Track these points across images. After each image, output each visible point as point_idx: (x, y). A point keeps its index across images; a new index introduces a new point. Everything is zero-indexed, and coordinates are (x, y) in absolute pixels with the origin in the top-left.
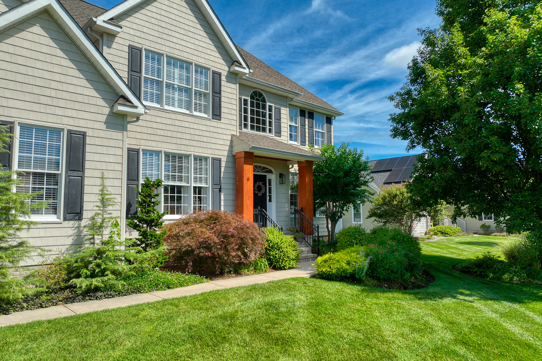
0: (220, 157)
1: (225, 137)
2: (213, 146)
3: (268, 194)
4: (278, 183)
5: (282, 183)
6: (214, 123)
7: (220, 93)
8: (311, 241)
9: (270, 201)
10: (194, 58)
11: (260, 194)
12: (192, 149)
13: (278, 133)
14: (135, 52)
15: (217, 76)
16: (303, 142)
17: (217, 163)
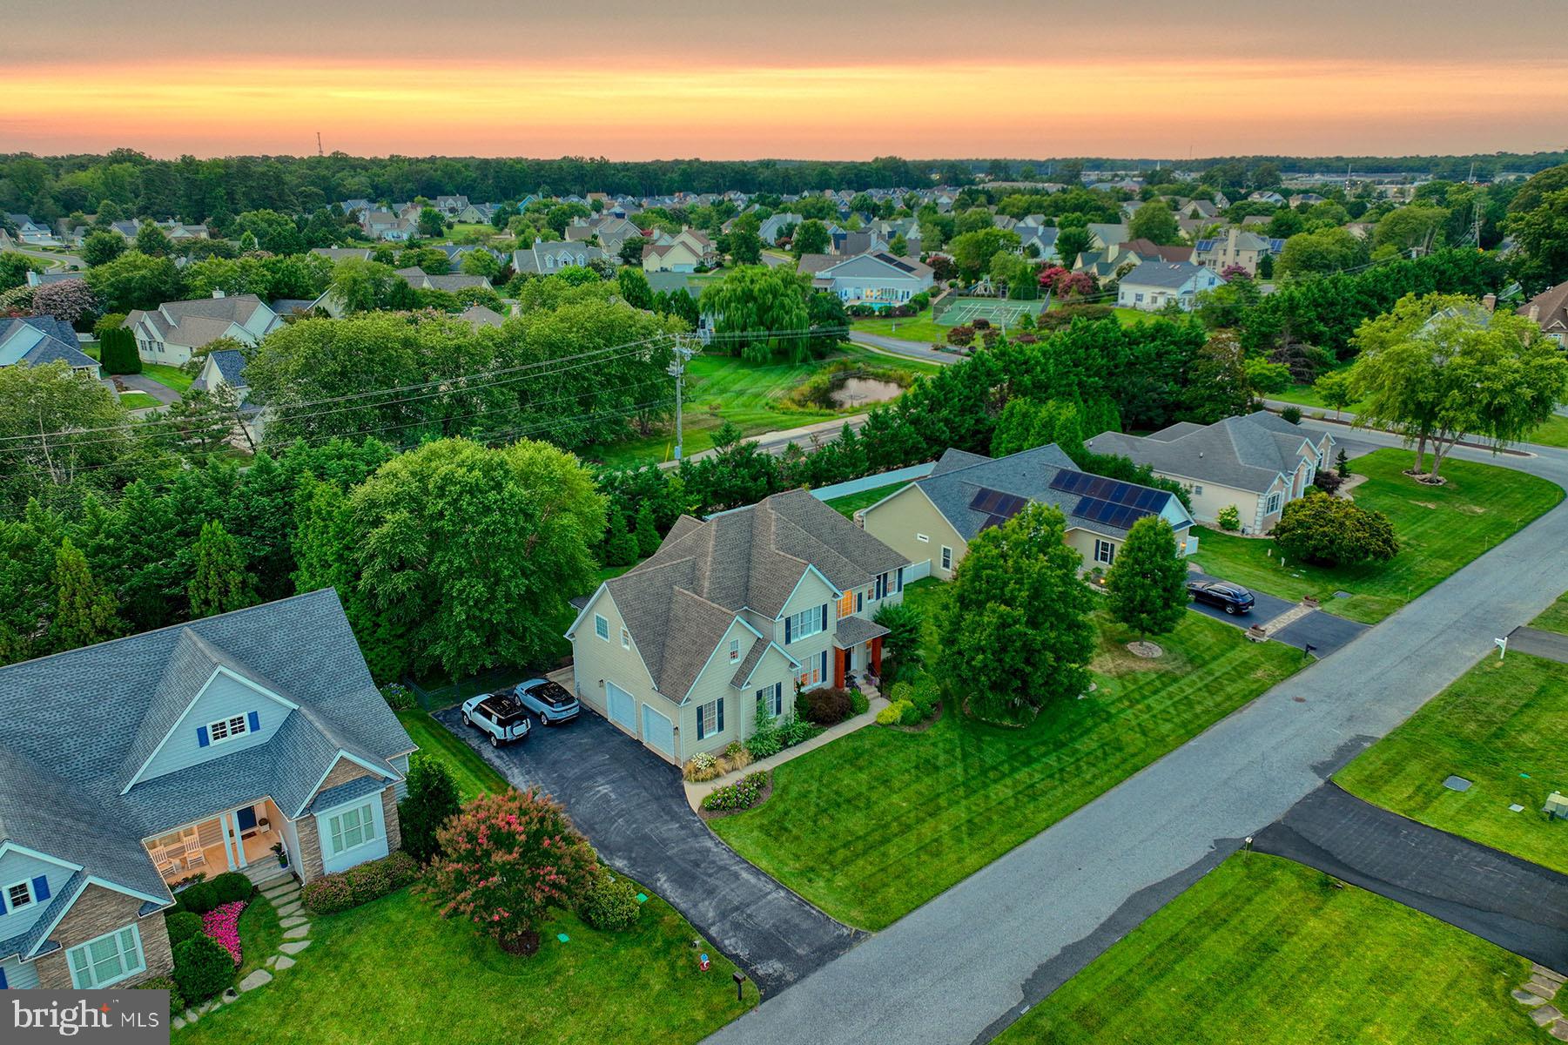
0: (826, 651)
1: (829, 638)
2: (823, 646)
6: (824, 631)
7: (826, 614)
10: (814, 604)
12: (813, 652)
13: (860, 609)
14: (788, 622)
15: (825, 607)
16: (878, 597)
17: (824, 654)
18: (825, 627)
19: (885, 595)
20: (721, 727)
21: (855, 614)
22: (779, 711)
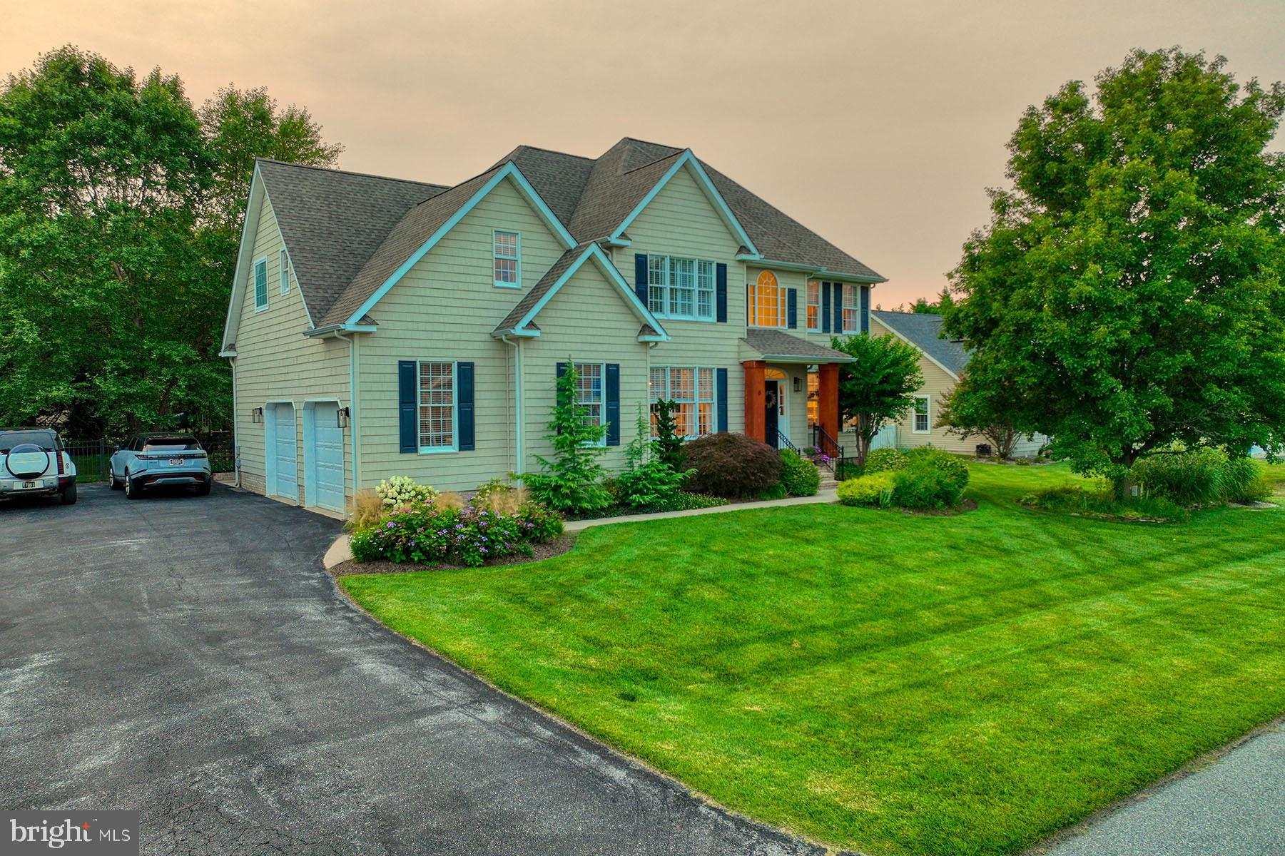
0: (725, 367)
1: (732, 342)
2: (719, 355)
3: (779, 405)
4: (793, 389)
5: (797, 390)
6: (721, 326)
7: (725, 290)
8: (834, 465)
9: (782, 414)
10: (698, 252)
11: (770, 405)
12: (697, 361)
13: (793, 324)
14: (641, 261)
15: (722, 269)
16: (826, 329)
17: (722, 374)
18: (722, 317)
19: (838, 329)
20: (467, 441)
21: (784, 328)
22: (614, 438)
